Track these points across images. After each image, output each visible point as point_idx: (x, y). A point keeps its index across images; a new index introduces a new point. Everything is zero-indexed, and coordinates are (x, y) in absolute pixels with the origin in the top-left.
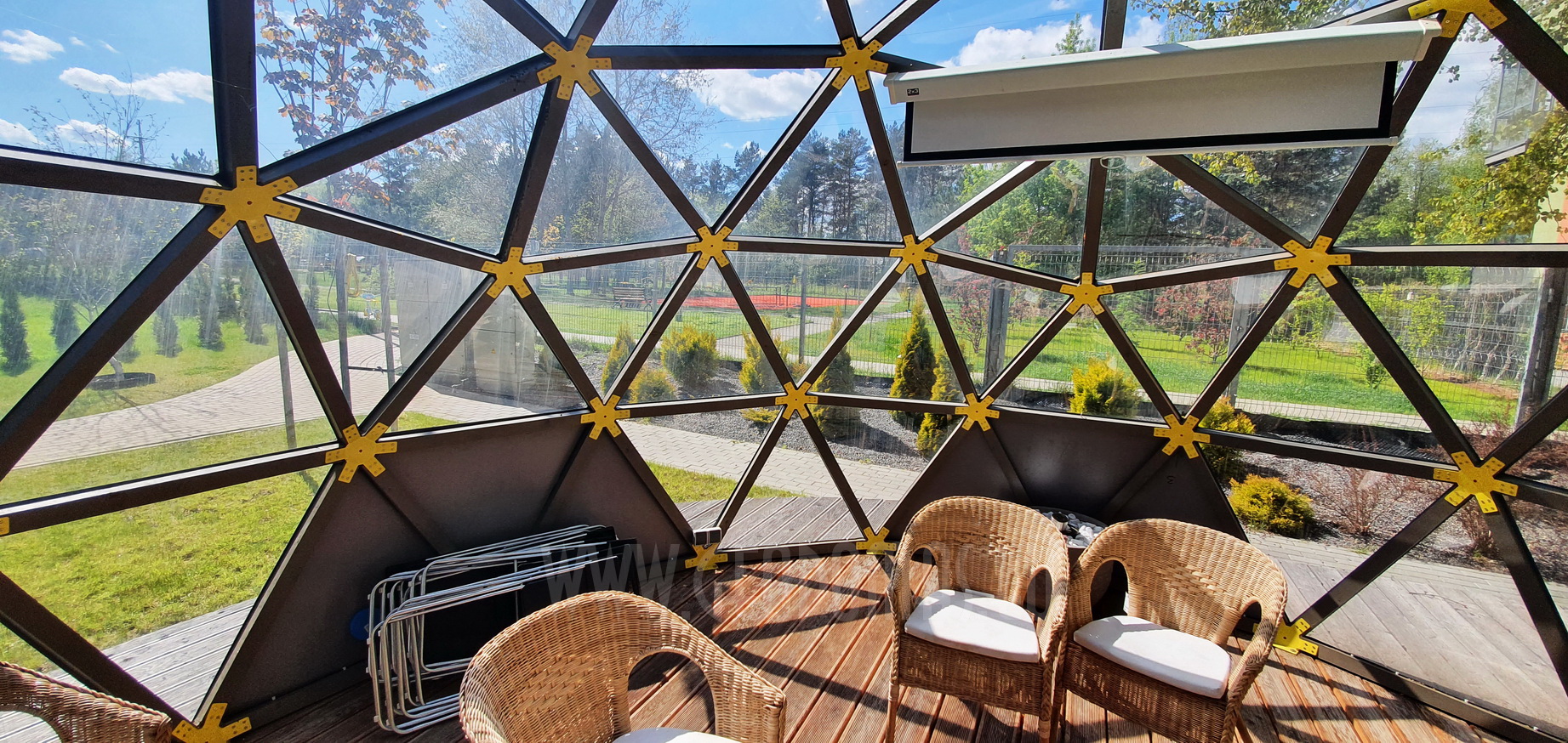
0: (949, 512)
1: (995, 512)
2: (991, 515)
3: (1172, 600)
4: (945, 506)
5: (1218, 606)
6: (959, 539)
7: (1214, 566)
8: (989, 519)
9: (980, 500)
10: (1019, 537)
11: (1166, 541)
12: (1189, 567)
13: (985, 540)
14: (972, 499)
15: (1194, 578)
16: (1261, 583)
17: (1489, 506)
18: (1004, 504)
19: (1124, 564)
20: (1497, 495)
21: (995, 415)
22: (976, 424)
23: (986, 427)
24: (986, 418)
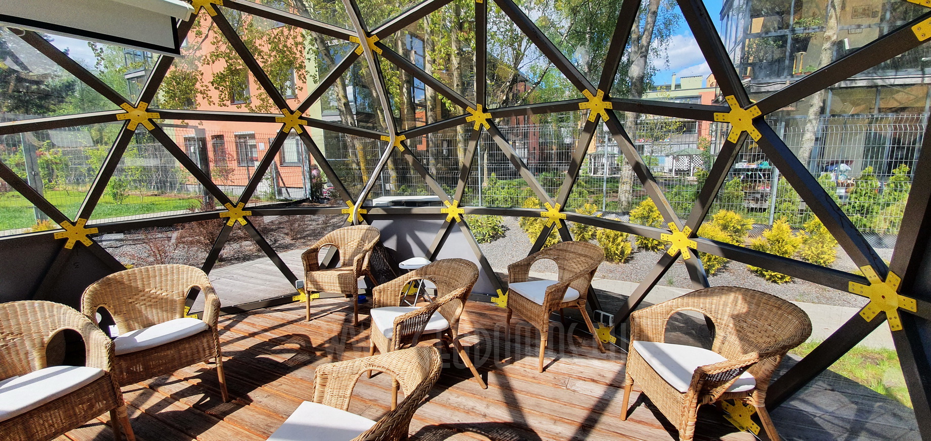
5: (172, 300)
11: (127, 283)
15: (152, 294)
19: (106, 307)
20: (245, 217)
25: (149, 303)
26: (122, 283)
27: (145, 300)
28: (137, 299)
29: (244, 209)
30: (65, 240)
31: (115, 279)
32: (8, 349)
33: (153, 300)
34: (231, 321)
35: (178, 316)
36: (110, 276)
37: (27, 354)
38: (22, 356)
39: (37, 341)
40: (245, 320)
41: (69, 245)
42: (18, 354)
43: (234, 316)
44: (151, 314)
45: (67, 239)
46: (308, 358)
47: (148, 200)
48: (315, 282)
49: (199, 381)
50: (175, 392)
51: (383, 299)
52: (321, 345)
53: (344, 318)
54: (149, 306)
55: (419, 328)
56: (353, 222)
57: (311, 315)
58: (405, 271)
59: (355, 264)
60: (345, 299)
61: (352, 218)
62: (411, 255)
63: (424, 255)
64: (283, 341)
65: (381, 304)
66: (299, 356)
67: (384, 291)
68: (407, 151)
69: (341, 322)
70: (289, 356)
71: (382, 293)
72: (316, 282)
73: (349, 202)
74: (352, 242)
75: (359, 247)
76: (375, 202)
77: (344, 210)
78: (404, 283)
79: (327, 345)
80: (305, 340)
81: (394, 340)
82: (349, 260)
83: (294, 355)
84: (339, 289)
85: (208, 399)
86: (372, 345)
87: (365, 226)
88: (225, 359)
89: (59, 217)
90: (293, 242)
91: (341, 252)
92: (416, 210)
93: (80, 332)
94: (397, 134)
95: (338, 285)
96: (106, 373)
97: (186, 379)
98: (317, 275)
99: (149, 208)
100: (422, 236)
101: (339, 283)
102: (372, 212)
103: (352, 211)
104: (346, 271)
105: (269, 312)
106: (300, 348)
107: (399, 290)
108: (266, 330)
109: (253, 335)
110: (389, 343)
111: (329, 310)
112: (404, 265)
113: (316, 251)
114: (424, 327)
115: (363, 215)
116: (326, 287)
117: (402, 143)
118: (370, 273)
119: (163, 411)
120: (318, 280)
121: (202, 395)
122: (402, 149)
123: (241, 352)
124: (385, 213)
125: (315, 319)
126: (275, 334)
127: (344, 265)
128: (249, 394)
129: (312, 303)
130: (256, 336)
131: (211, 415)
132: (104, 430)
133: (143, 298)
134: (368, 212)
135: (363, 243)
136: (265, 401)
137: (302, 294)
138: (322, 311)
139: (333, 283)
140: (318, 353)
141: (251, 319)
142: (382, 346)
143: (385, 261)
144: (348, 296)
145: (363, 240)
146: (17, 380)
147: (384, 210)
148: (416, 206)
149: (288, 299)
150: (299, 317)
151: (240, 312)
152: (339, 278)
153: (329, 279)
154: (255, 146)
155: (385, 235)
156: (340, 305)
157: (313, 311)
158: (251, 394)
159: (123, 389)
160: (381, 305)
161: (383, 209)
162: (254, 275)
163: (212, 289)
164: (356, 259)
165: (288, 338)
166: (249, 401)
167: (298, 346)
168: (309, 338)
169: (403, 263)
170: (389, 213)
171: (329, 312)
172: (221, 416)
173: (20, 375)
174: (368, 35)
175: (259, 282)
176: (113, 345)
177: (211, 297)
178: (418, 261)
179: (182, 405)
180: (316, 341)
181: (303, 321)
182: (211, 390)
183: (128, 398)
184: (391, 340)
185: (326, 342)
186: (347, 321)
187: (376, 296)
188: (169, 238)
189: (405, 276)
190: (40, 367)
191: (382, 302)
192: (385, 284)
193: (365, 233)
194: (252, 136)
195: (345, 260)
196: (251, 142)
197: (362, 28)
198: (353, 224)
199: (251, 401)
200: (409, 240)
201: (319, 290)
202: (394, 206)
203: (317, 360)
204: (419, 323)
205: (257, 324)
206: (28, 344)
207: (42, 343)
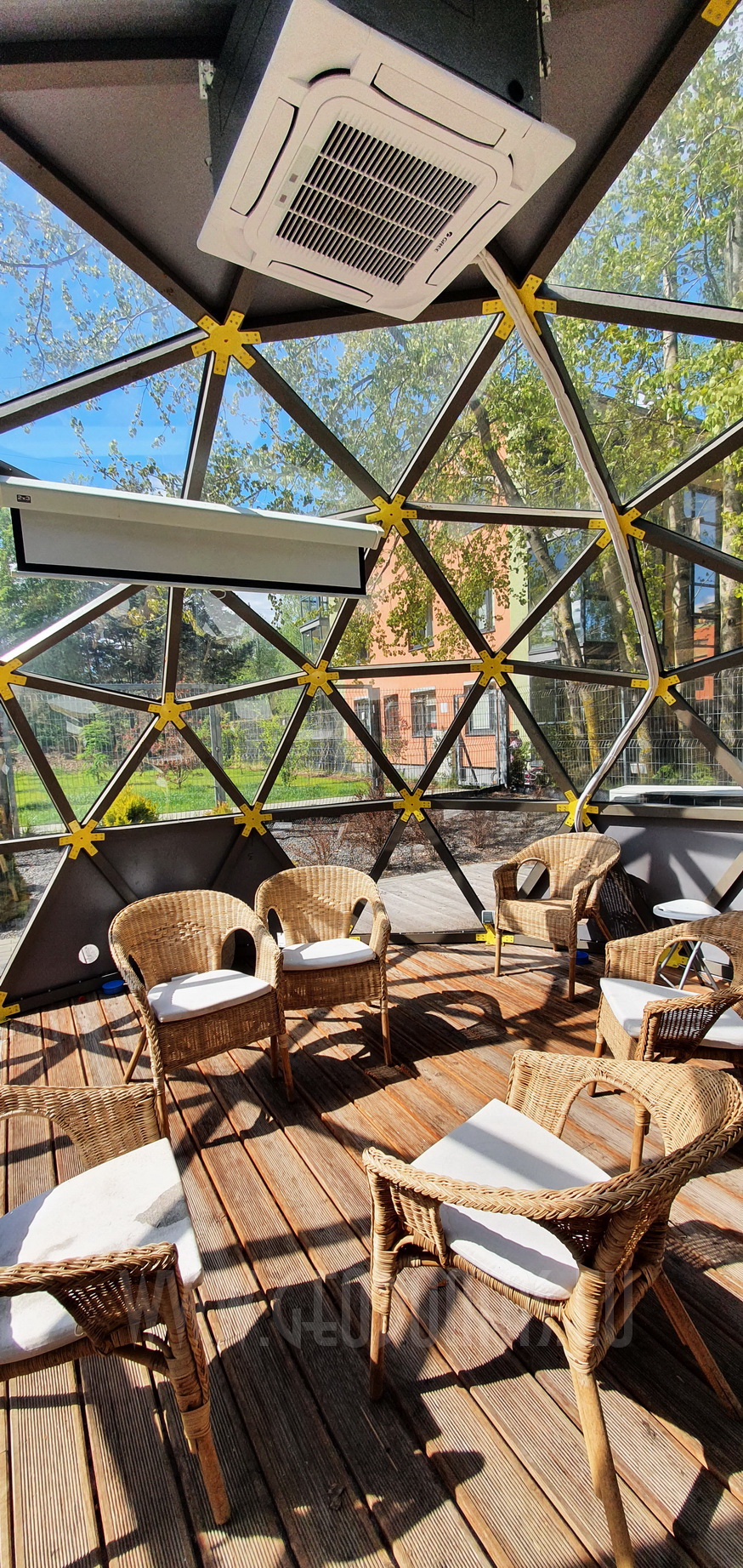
0: (137, 916)
1: (176, 902)
2: (173, 907)
3: (311, 923)
4: (132, 911)
5: (339, 913)
6: (154, 937)
7: (329, 888)
8: (173, 911)
9: (160, 897)
10: (202, 916)
11: (297, 883)
12: (315, 895)
13: (175, 930)
14: (153, 899)
15: (320, 901)
16: (367, 887)
17: (421, 817)
18: (183, 893)
19: (276, 910)
20: (422, 810)
21: (101, 837)
22: (83, 850)
23: (93, 851)
24: (92, 842)
25: (315, 913)
26: (292, 883)
27: (312, 907)
28: (305, 906)
29: (423, 798)
30: (243, 826)
31: (285, 877)
32: (192, 941)
33: (320, 910)
34: (397, 954)
35: (343, 934)
36: (282, 873)
37: (206, 949)
38: (203, 952)
39: (216, 937)
40: (414, 956)
41: (246, 833)
42: (199, 948)
43: (401, 947)
44: (318, 927)
45: (244, 825)
46: (495, 1034)
47: (314, 782)
48: (510, 918)
49: (360, 1026)
50: (333, 1033)
51: (624, 964)
52: (514, 1018)
53: (551, 983)
54: (317, 916)
55: (694, 1031)
56: (573, 827)
57: (501, 968)
58: (664, 923)
59: (575, 896)
60: (552, 953)
61: (573, 820)
62: (675, 893)
63: (705, 898)
64: (461, 998)
65: (620, 973)
66: (482, 1027)
67: (626, 951)
68: (682, 702)
69: (546, 989)
70: (469, 1023)
71: (622, 954)
72: (513, 917)
73: (570, 793)
74: (571, 860)
75: (583, 869)
76: (614, 793)
77: (561, 807)
78: (664, 943)
79: (523, 1021)
80: (491, 1005)
81: (642, 1041)
82: (564, 889)
83: (475, 1023)
84: (546, 933)
85: (368, 1054)
86: (599, 1041)
87: (594, 835)
88: (390, 1006)
89: (239, 799)
90: (477, 851)
91: (552, 873)
92: (692, 812)
93: (252, 935)
94: (663, 674)
95: (545, 927)
96: (273, 989)
97: (346, 1020)
98: (514, 906)
99: (315, 792)
100: (703, 861)
101: (547, 925)
102: (609, 811)
103: (574, 807)
104: (558, 906)
105: (445, 951)
106: (484, 1016)
107: (655, 955)
108: (439, 977)
109: (423, 979)
110: (632, 1044)
111: (528, 965)
112: (664, 909)
113: (514, 868)
114: (704, 1032)
115: (591, 816)
116: (526, 927)
117: (672, 689)
118: (598, 916)
119: (321, 1054)
120: (515, 915)
121: (362, 1047)
122: (670, 699)
123: (408, 1000)
124: (631, 814)
125: (507, 975)
126: (451, 985)
127: (556, 896)
128: (415, 1063)
129: (504, 950)
130: (427, 983)
131: (372, 1077)
132: (263, 1058)
133: (310, 905)
134: (600, 810)
135: (589, 863)
136: (436, 1080)
137: (490, 932)
138: (517, 965)
139: (538, 923)
140: (510, 1031)
141: (420, 956)
142: (619, 1046)
143: (626, 898)
144: (558, 948)
145: (590, 858)
146: (197, 978)
147: (630, 809)
148: (692, 804)
149: (468, 937)
150: (484, 967)
151: (408, 943)
152: (547, 916)
153: (531, 914)
154: (433, 708)
155: (629, 852)
156: (545, 960)
157: (504, 962)
158: (418, 1064)
159: (287, 1013)
160: (619, 975)
161: (627, 807)
162: (428, 894)
163: (383, 905)
164: (577, 888)
165: (467, 995)
166: (415, 1074)
167: (482, 1012)
168: (497, 1003)
169: (661, 906)
170: (639, 814)
171: (528, 969)
172: (383, 1083)
173: (200, 973)
174: (623, 510)
175: (433, 904)
176: (282, 957)
177: (381, 916)
178: (691, 906)
179: (340, 1052)
180: (508, 1010)
181: (489, 975)
182: (372, 1042)
183: (290, 1025)
184: (636, 1040)
185: (523, 1015)
186: (555, 990)
187: (611, 957)
188: (336, 832)
189: (667, 930)
190: (218, 965)
191: (621, 969)
192: (630, 939)
193: (594, 846)
194: (432, 694)
195: (557, 887)
196: (430, 702)
197: (613, 502)
198: (573, 830)
199: (419, 1075)
200: (676, 866)
201: (516, 931)
202: (649, 802)
203: (508, 1041)
204: (693, 1023)
205: (429, 966)
206: (208, 938)
207: (220, 940)
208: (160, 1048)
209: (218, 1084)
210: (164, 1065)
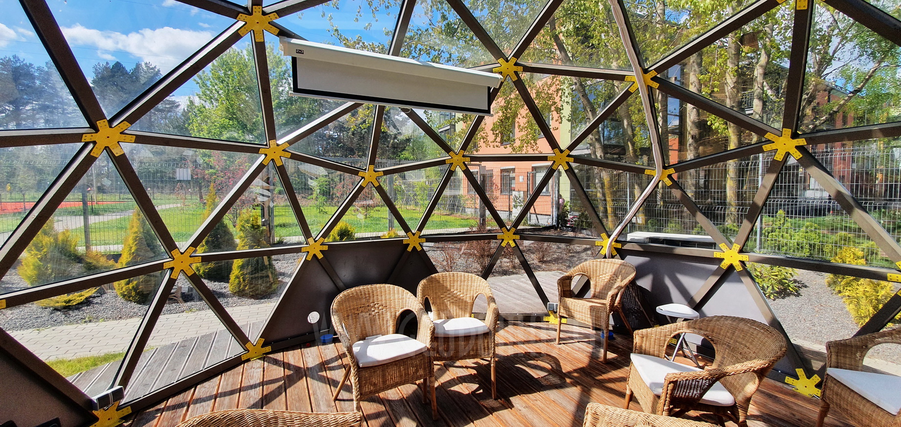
0: (347, 299)
1: (371, 291)
2: (369, 294)
3: (449, 307)
4: (345, 295)
5: (466, 302)
6: (356, 312)
7: (460, 286)
8: (368, 296)
9: (361, 287)
10: (386, 300)
11: (441, 282)
12: (452, 290)
13: (369, 308)
14: (357, 288)
15: (455, 294)
16: (479, 286)
17: (513, 245)
18: (374, 286)
19: (429, 298)
21: (326, 248)
22: (315, 255)
23: (320, 256)
24: (320, 251)
26: (439, 282)
27: (450, 298)
28: (446, 296)
29: (515, 233)
30: (408, 245)
31: (435, 278)
32: (379, 315)
33: (455, 299)
35: (468, 315)
36: (433, 275)
37: (387, 321)
38: (385, 323)
39: (393, 314)
40: (506, 328)
41: (410, 249)
42: (383, 320)
44: (453, 309)
46: (559, 382)
48: (567, 309)
49: (476, 372)
50: (459, 375)
51: (645, 345)
52: (570, 372)
53: (591, 350)
54: (453, 302)
55: (695, 393)
56: (605, 255)
57: (560, 339)
58: (663, 320)
59: (609, 298)
60: (592, 332)
61: (605, 251)
62: (668, 300)
63: (686, 303)
64: (536, 357)
65: (643, 351)
66: (551, 377)
67: (647, 337)
68: (676, 185)
69: (589, 354)
70: (543, 374)
71: (644, 339)
72: (569, 308)
73: (604, 235)
74: (604, 275)
75: (611, 281)
76: (630, 236)
77: (598, 242)
78: (671, 333)
79: (575, 374)
80: (555, 363)
81: (663, 398)
82: (599, 292)
83: (546, 374)
84: (590, 320)
85: (481, 391)
86: (628, 392)
87: (618, 261)
88: (497, 359)
89: (406, 229)
90: (539, 264)
91: (592, 283)
92: (680, 250)
93: (416, 314)
94: (665, 168)
95: (589, 316)
96: (428, 348)
97: (467, 367)
98: (570, 301)
100: (685, 280)
101: (590, 315)
102: (627, 247)
103: (606, 244)
104: (597, 303)
105: (524, 326)
106: (551, 370)
107: (665, 340)
108: (524, 342)
109: (514, 343)
110: (654, 399)
111: (576, 338)
112: (664, 309)
113: (569, 278)
114: (702, 395)
115: (617, 249)
116: (577, 315)
117: (670, 176)
118: (620, 310)
119: (452, 389)
120: (570, 307)
121: (477, 386)
122: (669, 183)
123: (504, 356)
124: (642, 250)
125: (564, 344)
126: (530, 348)
127: (594, 297)
128: (511, 398)
129: (563, 327)
130: (515, 346)
131: (484, 406)
132: (417, 389)
133: (449, 296)
134: (622, 246)
135: (615, 278)
136: (524, 411)
137: (552, 316)
138: (569, 337)
139: (585, 313)
140: (568, 380)
141: (510, 328)
142: (645, 400)
143: (637, 300)
144: (596, 329)
145: (615, 275)
146: (381, 338)
147: (641, 246)
148: (678, 245)
149: (539, 319)
150: (549, 338)
151: (502, 320)
152: (591, 309)
153: (581, 308)
154: (514, 178)
155: (641, 272)
156: (586, 336)
157: (562, 335)
158: (514, 400)
159: (435, 362)
161: (640, 245)
162: (512, 289)
163: (494, 299)
164: (610, 293)
165: (539, 356)
166: (510, 406)
167: (550, 367)
168: (559, 362)
169: (661, 307)
170: (646, 249)
171: (577, 340)
172: (492, 410)
173: (383, 335)
174: (646, 71)
175: (516, 296)
176: (434, 329)
177: (493, 305)
178: (677, 308)
179: (465, 389)
180: (566, 367)
181: (552, 343)
182: (484, 384)
184: (659, 397)
185: (575, 371)
186: (593, 357)
187: (637, 340)
188: (460, 249)
189: (668, 326)
190: (393, 331)
191: (644, 348)
192: (649, 330)
193: (619, 268)
194: (513, 170)
195: (595, 291)
196: (512, 175)
197: (640, 66)
198: (605, 257)
199: (513, 407)
200: (668, 282)
201: (571, 316)
202: (652, 242)
203: (567, 387)
204: (696, 387)
205: (516, 335)
206: (388, 314)
207: (395, 315)
208: (359, 383)
209: (390, 406)
210: (361, 394)
